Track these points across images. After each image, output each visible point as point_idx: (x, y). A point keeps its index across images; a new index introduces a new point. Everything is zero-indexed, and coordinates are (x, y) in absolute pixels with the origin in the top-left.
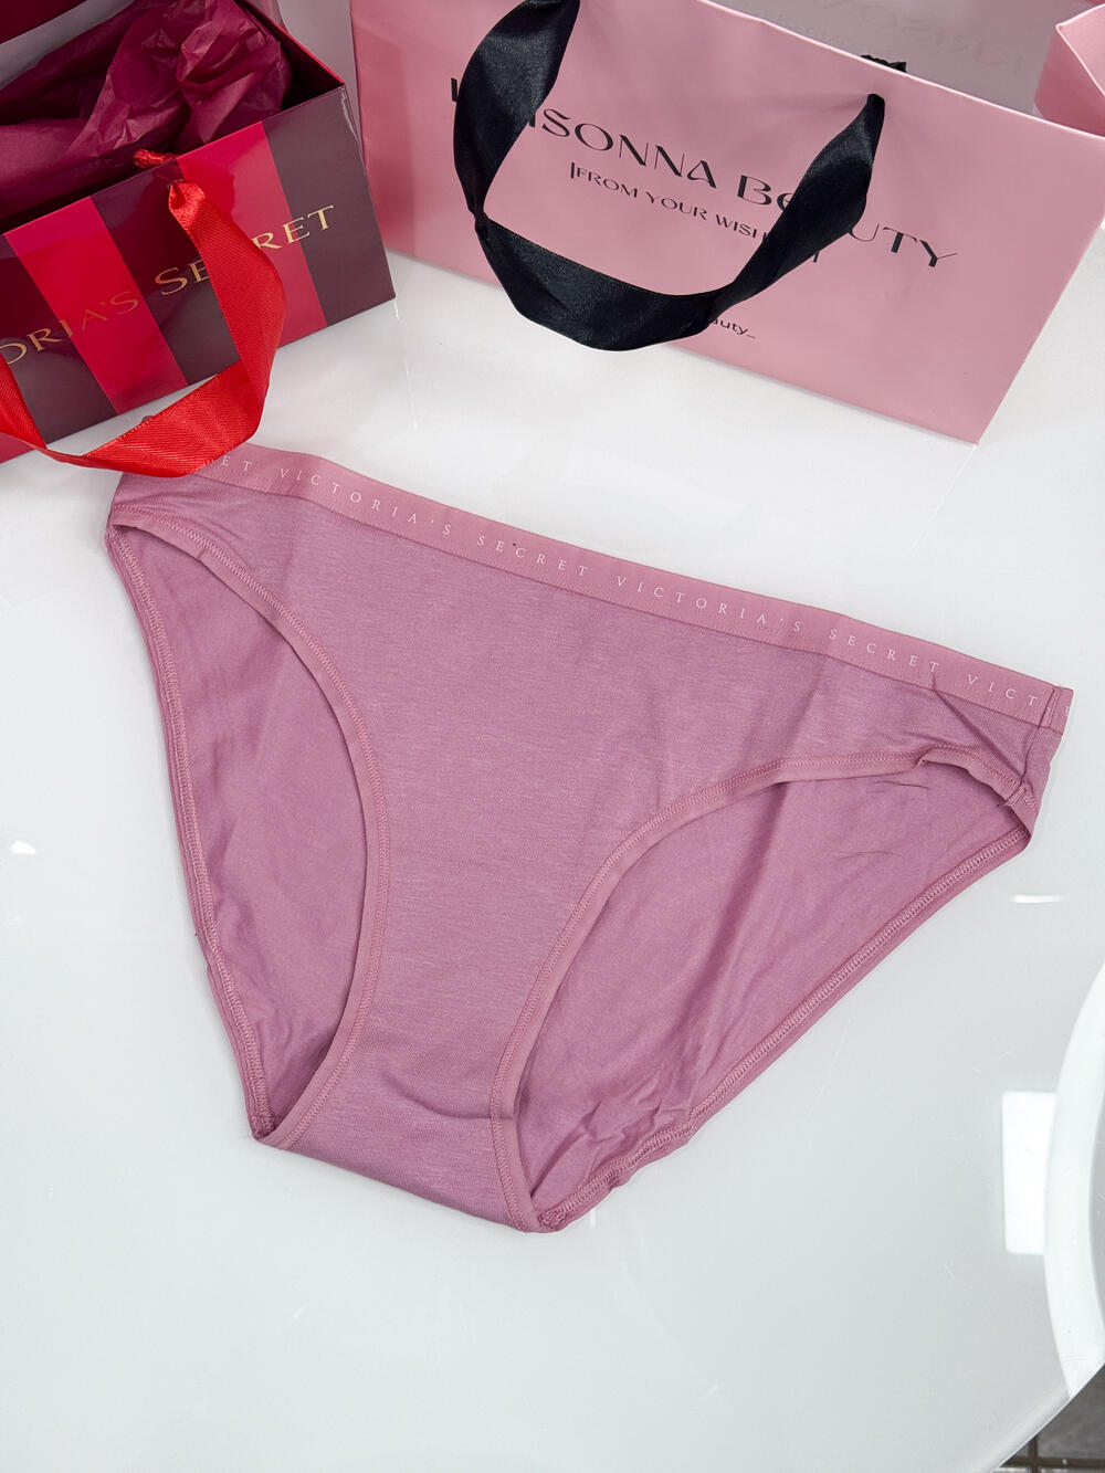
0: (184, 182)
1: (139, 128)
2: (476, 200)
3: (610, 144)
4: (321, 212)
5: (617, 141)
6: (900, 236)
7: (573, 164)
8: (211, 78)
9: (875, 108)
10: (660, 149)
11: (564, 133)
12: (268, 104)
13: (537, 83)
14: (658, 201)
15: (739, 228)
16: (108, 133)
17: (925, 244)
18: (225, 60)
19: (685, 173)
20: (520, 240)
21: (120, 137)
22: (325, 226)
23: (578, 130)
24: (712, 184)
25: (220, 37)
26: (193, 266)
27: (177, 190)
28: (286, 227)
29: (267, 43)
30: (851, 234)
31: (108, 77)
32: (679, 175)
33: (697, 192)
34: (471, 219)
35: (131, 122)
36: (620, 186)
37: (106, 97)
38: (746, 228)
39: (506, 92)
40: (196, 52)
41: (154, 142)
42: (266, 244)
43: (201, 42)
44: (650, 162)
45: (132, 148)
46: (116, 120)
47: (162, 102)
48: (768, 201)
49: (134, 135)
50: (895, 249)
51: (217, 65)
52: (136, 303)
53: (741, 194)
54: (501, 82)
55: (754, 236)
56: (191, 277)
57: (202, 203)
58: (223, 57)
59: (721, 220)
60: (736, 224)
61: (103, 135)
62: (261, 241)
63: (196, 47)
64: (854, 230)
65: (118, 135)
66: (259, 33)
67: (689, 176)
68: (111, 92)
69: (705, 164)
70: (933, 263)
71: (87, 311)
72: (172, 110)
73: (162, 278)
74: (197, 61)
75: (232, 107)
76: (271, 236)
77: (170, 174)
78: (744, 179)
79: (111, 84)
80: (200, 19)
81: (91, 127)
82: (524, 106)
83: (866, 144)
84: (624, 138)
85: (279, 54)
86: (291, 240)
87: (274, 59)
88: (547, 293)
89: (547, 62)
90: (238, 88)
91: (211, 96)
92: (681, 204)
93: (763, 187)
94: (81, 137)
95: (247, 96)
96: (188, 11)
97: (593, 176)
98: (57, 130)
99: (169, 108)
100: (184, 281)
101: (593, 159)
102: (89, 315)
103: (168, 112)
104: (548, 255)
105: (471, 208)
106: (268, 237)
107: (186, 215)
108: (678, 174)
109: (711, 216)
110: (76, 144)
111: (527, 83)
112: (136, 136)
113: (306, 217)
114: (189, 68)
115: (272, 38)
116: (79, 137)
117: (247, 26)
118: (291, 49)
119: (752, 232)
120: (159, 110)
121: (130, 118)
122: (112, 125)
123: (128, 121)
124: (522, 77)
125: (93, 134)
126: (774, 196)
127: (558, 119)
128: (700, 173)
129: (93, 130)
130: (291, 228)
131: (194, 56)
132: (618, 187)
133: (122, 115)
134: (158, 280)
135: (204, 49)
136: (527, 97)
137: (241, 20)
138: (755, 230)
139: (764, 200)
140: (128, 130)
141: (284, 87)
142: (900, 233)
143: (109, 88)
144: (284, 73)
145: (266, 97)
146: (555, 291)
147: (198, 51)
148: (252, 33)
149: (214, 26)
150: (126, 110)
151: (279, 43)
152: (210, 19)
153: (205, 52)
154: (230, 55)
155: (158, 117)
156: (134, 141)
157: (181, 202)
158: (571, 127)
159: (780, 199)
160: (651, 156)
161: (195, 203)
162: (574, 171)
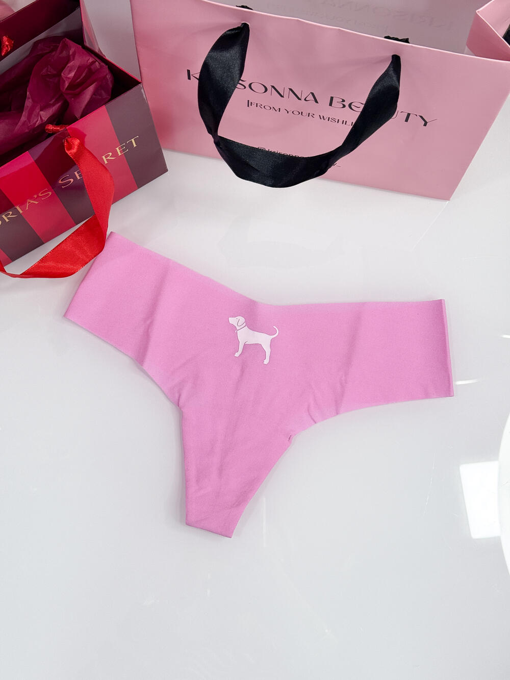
0: (70, 137)
1: (45, 115)
2: (213, 130)
4: (133, 140)
5: (269, 88)
6: (409, 115)
7: (248, 101)
9: (396, 61)
10: (291, 90)
11: (244, 88)
12: (104, 95)
14: (290, 113)
15: (330, 119)
16: (32, 120)
17: (421, 117)
18: (82, 77)
19: (303, 99)
21: (37, 121)
22: (135, 146)
23: (250, 86)
24: (316, 102)
25: (79, 67)
26: (75, 173)
27: (67, 141)
28: (117, 149)
29: (101, 67)
31: (28, 93)
33: (310, 106)
35: (42, 113)
36: (272, 108)
37: (28, 103)
38: (334, 120)
39: (222, 78)
41: (51, 120)
42: (108, 158)
43: (70, 71)
44: (286, 96)
45: (43, 125)
46: (35, 113)
47: (53, 100)
48: (344, 106)
49: (43, 118)
50: (407, 120)
51: (79, 80)
53: (331, 105)
55: (338, 122)
56: (75, 178)
57: (78, 145)
59: (322, 117)
60: (329, 118)
61: (29, 121)
62: (106, 157)
63: (69, 74)
65: (36, 120)
66: (97, 62)
67: (305, 100)
68: (30, 100)
69: (313, 94)
70: (425, 125)
72: (59, 104)
74: (70, 80)
75: (88, 99)
76: (110, 154)
77: (64, 135)
78: (332, 98)
79: (30, 97)
80: (68, 60)
81: (23, 118)
83: (395, 78)
84: (272, 86)
85: (107, 71)
86: (120, 154)
87: (105, 74)
89: (239, 61)
90: (90, 90)
91: (78, 95)
92: (302, 112)
93: (341, 100)
94: (20, 124)
95: (95, 93)
96: (61, 56)
97: (258, 105)
98: (7, 121)
100: (72, 180)
101: (258, 97)
107: (71, 152)
108: (299, 99)
109: (317, 116)
110: (17, 127)
112: (45, 119)
113: (126, 143)
114: (67, 84)
115: (104, 64)
116: (19, 124)
117: (91, 60)
118: (112, 68)
119: (337, 121)
120: (53, 105)
121: (41, 110)
122: (33, 116)
123: (40, 112)
125: (26, 121)
126: (347, 104)
127: (241, 82)
128: (311, 97)
130: (120, 149)
131: (69, 78)
133: (37, 110)
134: (59, 182)
135: (72, 75)
136: (232, 79)
137: (88, 58)
138: (338, 120)
139: (342, 106)
140: (41, 118)
141: (111, 86)
142: (408, 114)
143: (29, 98)
144: (111, 79)
145: (103, 92)
146: (252, 163)
147: (69, 76)
148: (93, 63)
149: (76, 63)
150: (38, 107)
151: (107, 66)
152: (74, 59)
153: (73, 75)
154: (84, 75)
155: (54, 108)
156: (44, 122)
157: (70, 147)
158: (247, 84)
159: (350, 105)
160: (287, 93)
161: (76, 147)
162: (249, 104)
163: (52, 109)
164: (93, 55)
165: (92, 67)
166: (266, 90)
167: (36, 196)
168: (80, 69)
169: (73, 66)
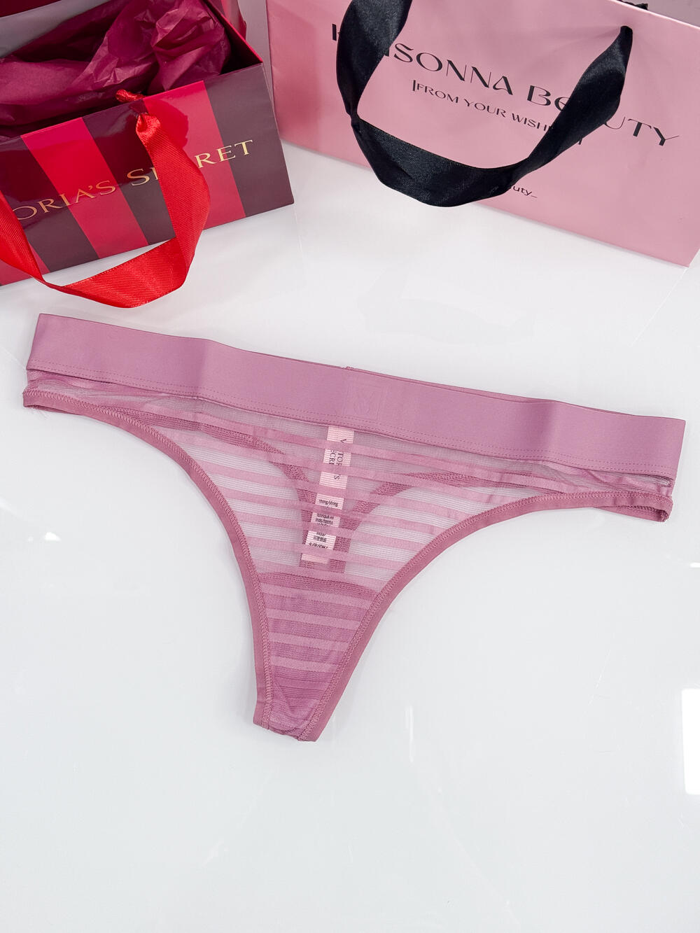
0: (148, 115)
1: (122, 75)
2: (351, 104)
3: (440, 67)
4: (244, 144)
5: (445, 64)
6: (639, 125)
8: (174, 46)
9: (626, 37)
10: (475, 69)
11: (409, 60)
12: (212, 67)
13: (393, 23)
15: (527, 122)
16: (100, 76)
17: (657, 130)
18: (186, 36)
19: (491, 86)
20: (381, 132)
21: (109, 79)
22: (246, 153)
23: (418, 57)
24: (510, 92)
25: (184, 19)
26: (153, 169)
27: (142, 120)
29: (215, 27)
30: (606, 125)
31: (105, 38)
32: (488, 86)
33: (499, 99)
34: (349, 119)
35: (118, 70)
37: (102, 51)
38: (532, 122)
39: (372, 30)
40: (166, 28)
41: (131, 85)
42: (204, 161)
43: (169, 22)
44: (467, 78)
45: (115, 88)
46: (108, 67)
47: (139, 59)
48: (549, 103)
49: (118, 79)
50: (636, 134)
51: (180, 39)
53: (530, 99)
54: (369, 23)
55: (538, 127)
56: (152, 176)
57: (157, 129)
58: (184, 35)
60: (526, 119)
61: (96, 77)
62: (202, 158)
63: (166, 25)
64: (608, 123)
65: (107, 78)
66: (211, 20)
67: (494, 87)
68: (106, 49)
69: (505, 79)
70: (662, 143)
72: (146, 64)
73: (132, 175)
74: (166, 34)
75: (186, 69)
76: (208, 155)
77: (139, 108)
78: (532, 88)
79: (107, 43)
82: (385, 39)
83: (621, 60)
84: (450, 62)
85: (223, 35)
86: (222, 160)
87: (219, 38)
88: (399, 168)
89: (399, 9)
90: (192, 55)
91: (173, 59)
92: (488, 107)
93: (545, 93)
94: (82, 76)
95: (198, 62)
97: (428, 89)
98: (67, 70)
99: (143, 64)
100: (147, 178)
101: (428, 77)
103: (144, 66)
104: (401, 142)
105: (348, 111)
106: (206, 156)
107: (146, 136)
109: (508, 115)
111: (387, 23)
112: (120, 80)
113: (233, 146)
114: (159, 38)
115: (219, 25)
117: (203, 14)
118: (230, 33)
120: (137, 63)
121: (117, 66)
122: (104, 70)
123: (116, 69)
124: (383, 20)
125: (91, 74)
126: (552, 99)
127: (405, 50)
128: (502, 84)
130: (223, 152)
131: (165, 31)
132: (445, 96)
133: (113, 64)
134: (129, 176)
135: (171, 27)
136: (387, 34)
137: (199, 9)
138: (539, 124)
139: (546, 102)
140: (115, 75)
141: (224, 58)
142: (639, 123)
143: (105, 46)
144: (226, 49)
145: (211, 63)
146: (405, 167)
148: (205, 19)
149: (180, 12)
150: (116, 61)
151: (224, 29)
152: (178, 8)
153: (171, 29)
154: (190, 33)
155: (137, 68)
156: (118, 83)
157: (144, 128)
158: (414, 55)
159: (557, 102)
160: (468, 74)
161: (154, 130)
162: (415, 86)
163: (133, 70)
164: (209, 9)
165: (204, 25)
166: (440, 66)
167: (91, 187)
168: (185, 23)
169: (175, 15)
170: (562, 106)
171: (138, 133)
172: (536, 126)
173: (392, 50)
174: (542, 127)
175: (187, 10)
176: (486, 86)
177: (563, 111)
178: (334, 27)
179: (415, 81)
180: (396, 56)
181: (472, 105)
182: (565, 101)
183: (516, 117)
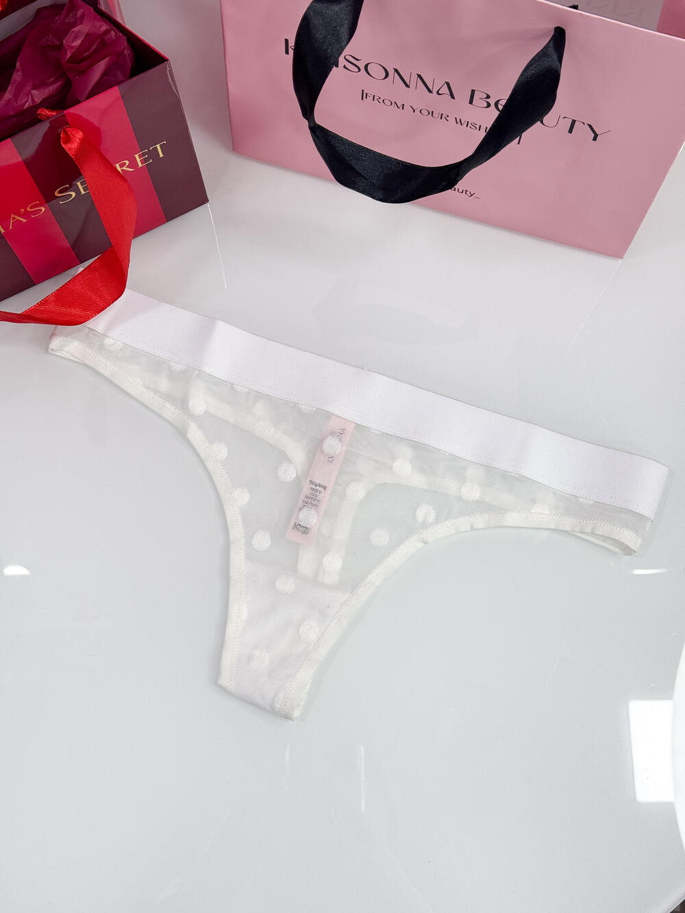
0: (70, 127)
1: (39, 95)
2: (308, 110)
3: (387, 75)
4: (158, 146)
5: (391, 72)
6: (574, 122)
8: (83, 61)
9: (559, 37)
10: (419, 76)
11: (357, 70)
12: (121, 75)
15: (469, 125)
16: (19, 100)
17: (590, 126)
18: (91, 50)
19: (435, 91)
20: (335, 136)
21: (27, 101)
22: (161, 155)
23: (366, 67)
24: (452, 97)
25: (88, 35)
26: (79, 184)
27: (65, 132)
28: (137, 156)
29: (118, 38)
30: (542, 122)
31: (18, 64)
32: (432, 92)
33: (442, 104)
34: (306, 123)
35: (33, 92)
37: (17, 76)
38: (474, 125)
40: (73, 45)
41: (50, 103)
42: (124, 168)
43: (75, 38)
44: (412, 85)
45: (35, 107)
46: (25, 90)
47: (52, 79)
48: (489, 105)
49: (36, 100)
50: (570, 131)
51: (88, 53)
52: (43, 209)
53: (471, 102)
54: (319, 35)
55: (480, 130)
56: (78, 191)
57: (81, 140)
60: (468, 122)
61: (16, 100)
62: (121, 166)
63: (73, 42)
64: (546, 119)
66: (113, 32)
67: (437, 93)
68: (20, 73)
69: (448, 84)
70: (595, 139)
71: (13, 216)
72: (59, 83)
73: (59, 192)
74: (73, 51)
75: (97, 79)
76: (127, 162)
77: (61, 123)
78: (473, 92)
79: (20, 68)
80: (74, 25)
81: (8, 96)
83: (555, 58)
84: (396, 70)
85: (126, 43)
86: (140, 165)
87: (122, 47)
88: (353, 169)
90: (101, 66)
91: (85, 72)
92: (433, 112)
93: (486, 96)
94: (3, 102)
95: (106, 73)
96: (66, 21)
97: (376, 98)
99: (56, 83)
100: (74, 194)
101: (375, 86)
102: (14, 218)
103: (57, 85)
104: (354, 145)
105: (305, 115)
106: (125, 163)
107: (71, 147)
109: (452, 119)
112: (38, 100)
113: (149, 149)
114: (69, 55)
115: (121, 34)
116: (1, 102)
117: (104, 28)
118: (134, 40)
119: (478, 127)
120: (51, 84)
121: (33, 89)
122: (22, 94)
123: (32, 91)
125: (11, 99)
126: (492, 102)
127: (353, 61)
128: (445, 90)
129: (10, 97)
130: (140, 157)
131: (72, 47)
132: (392, 104)
133: (28, 87)
134: (57, 194)
135: (77, 43)
137: (98, 24)
138: (480, 126)
139: (486, 106)
140: (32, 98)
141: (130, 65)
142: (573, 120)
143: (18, 71)
144: (130, 56)
145: (119, 73)
146: (358, 168)
147: (73, 44)
148: (107, 32)
149: (83, 28)
150: (30, 84)
151: (125, 38)
152: (81, 23)
153: (78, 45)
154: (94, 47)
155: (51, 88)
157: (68, 140)
158: (361, 65)
159: (496, 104)
160: (414, 81)
161: (78, 140)
162: (364, 95)
163: (48, 89)
164: (108, 22)
165: (107, 37)
168: (89, 38)
169: (79, 31)
170: (501, 107)
171: (63, 146)
172: (478, 129)
173: (341, 61)
174: (483, 130)
175: (90, 25)
176: (430, 91)
177: (501, 112)
178: (287, 41)
179: (363, 90)
180: (345, 67)
181: (417, 111)
182: (503, 102)
183: (458, 121)
